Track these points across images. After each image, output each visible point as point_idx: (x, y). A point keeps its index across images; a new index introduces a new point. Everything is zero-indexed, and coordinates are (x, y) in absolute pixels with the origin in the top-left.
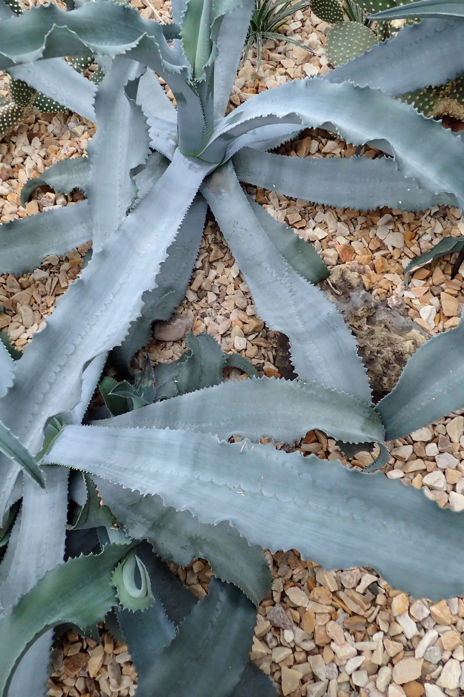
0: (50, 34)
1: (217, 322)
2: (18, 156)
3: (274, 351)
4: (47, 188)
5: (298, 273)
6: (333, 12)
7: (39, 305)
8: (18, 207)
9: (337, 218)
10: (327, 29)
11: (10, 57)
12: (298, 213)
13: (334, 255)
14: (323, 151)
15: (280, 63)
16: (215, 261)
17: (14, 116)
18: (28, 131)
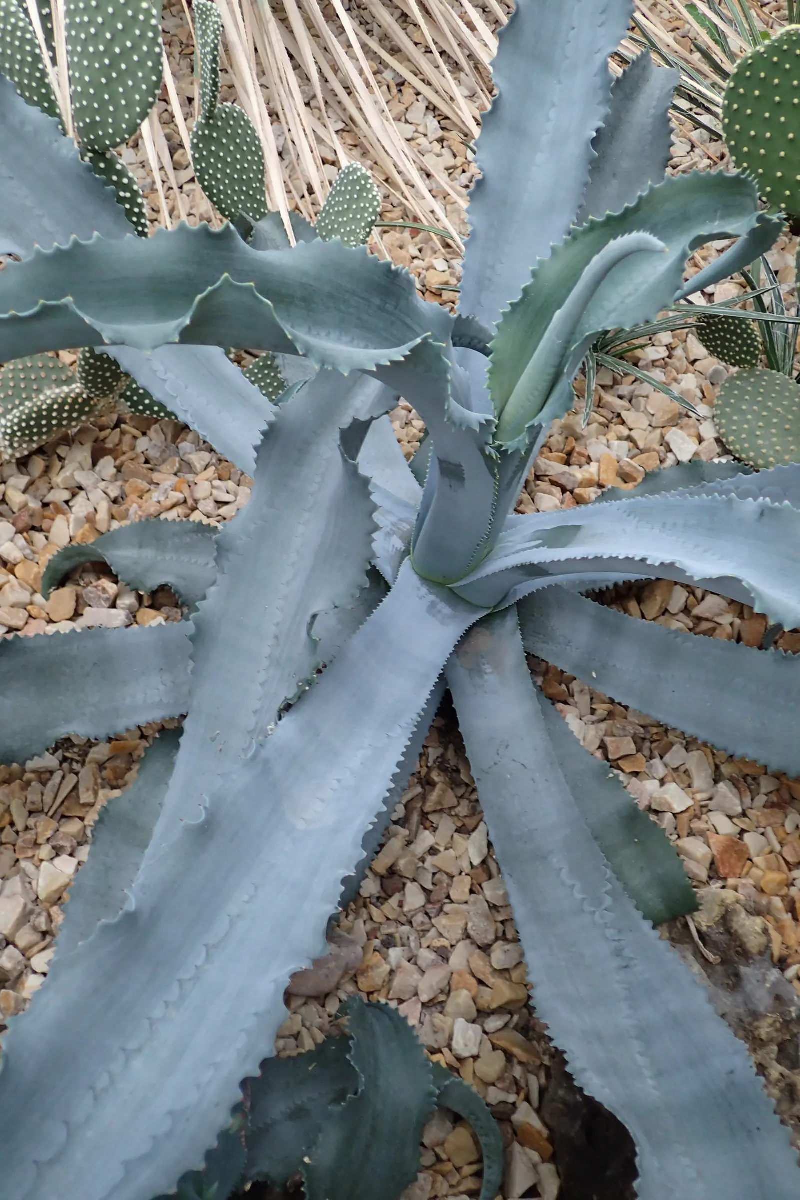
0: (212, 293)
1: (416, 964)
2: (62, 486)
3: (543, 1075)
4: (103, 569)
5: (637, 908)
6: (741, 346)
7: (17, 833)
8: (32, 594)
9: (714, 767)
10: (716, 372)
11: (98, 325)
12: (630, 739)
13: (704, 856)
14: (696, 611)
15: (619, 415)
16: (435, 812)
17: (75, 411)
18: (96, 441)
